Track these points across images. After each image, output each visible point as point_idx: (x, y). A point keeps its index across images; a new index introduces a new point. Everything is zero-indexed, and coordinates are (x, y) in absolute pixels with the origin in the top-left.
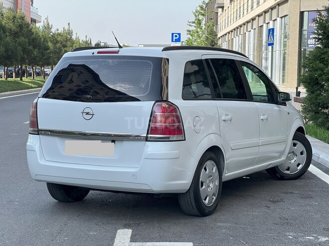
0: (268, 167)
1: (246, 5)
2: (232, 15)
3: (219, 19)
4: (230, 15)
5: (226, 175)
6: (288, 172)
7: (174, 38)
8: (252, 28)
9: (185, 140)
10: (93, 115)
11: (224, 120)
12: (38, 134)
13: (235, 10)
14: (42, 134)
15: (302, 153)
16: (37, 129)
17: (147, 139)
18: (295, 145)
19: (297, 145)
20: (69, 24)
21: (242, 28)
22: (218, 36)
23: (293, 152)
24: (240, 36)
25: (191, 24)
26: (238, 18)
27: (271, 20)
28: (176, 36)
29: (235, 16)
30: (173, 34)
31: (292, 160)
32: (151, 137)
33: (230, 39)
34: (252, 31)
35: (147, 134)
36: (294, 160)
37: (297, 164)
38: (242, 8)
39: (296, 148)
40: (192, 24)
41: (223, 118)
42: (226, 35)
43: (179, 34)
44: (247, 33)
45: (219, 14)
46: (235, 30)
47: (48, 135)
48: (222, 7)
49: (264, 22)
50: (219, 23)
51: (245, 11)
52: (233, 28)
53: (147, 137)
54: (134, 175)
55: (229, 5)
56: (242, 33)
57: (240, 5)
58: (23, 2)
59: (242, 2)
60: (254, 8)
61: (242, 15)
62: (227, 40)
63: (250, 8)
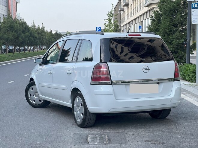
1: (134, 10)
2: (128, 15)
3: (121, 16)
4: (127, 15)
7: (98, 29)
12: (112, 84)
13: (129, 12)
20: (43, 24)
22: (122, 26)
24: (132, 26)
26: (131, 16)
27: (146, 18)
28: (98, 28)
30: (97, 27)
33: (127, 27)
34: (138, 23)
38: (133, 11)
40: (106, 21)
42: (125, 25)
43: (100, 27)
44: (136, 24)
45: (121, 14)
48: (123, 10)
49: (144, 19)
50: (121, 18)
51: (134, 13)
55: (126, 9)
56: (133, 24)
57: (132, 10)
58: (12, 10)
59: (132, 8)
60: (138, 12)
61: (133, 15)
62: (126, 28)
63: (136, 11)
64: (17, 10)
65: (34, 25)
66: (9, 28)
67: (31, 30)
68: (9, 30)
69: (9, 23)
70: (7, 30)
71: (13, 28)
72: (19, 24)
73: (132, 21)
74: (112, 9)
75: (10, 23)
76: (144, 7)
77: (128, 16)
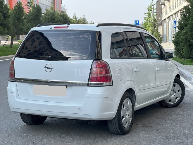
0: (160, 100)
3: (163, 10)
5: (136, 107)
6: (170, 103)
7: (136, 23)
8: (178, 16)
9: (113, 85)
10: (52, 69)
11: (136, 72)
12: (15, 82)
13: (170, 6)
14: (18, 81)
15: (179, 91)
16: (14, 78)
17: (88, 85)
18: (174, 85)
19: (176, 86)
20: (84, 16)
21: (173, 16)
22: (162, 20)
23: (173, 90)
25: (146, 14)
26: (171, 11)
29: (170, 9)
30: (135, 21)
31: (173, 95)
32: (91, 83)
33: (168, 21)
35: (89, 81)
36: (174, 95)
37: (176, 97)
39: (175, 87)
41: (135, 70)
42: (166, 19)
43: (138, 21)
45: (163, 8)
46: (170, 17)
47: (22, 82)
48: (164, 4)
50: (162, 13)
52: (169, 16)
53: (88, 84)
54: (79, 109)
55: (167, 3)
56: (173, 19)
57: (172, 4)
58: (58, 2)
59: (173, 2)
60: (178, 6)
61: (173, 9)
62: (166, 22)
63: (176, 6)
64: (62, 2)
65: (75, 17)
66: (50, 20)
67: (72, 22)
68: (50, 22)
69: (50, 15)
70: (49, 21)
71: (54, 19)
72: (61, 16)
73: (173, 15)
74: (152, 3)
75: (52, 15)
76: (184, 2)
77: (169, 10)
